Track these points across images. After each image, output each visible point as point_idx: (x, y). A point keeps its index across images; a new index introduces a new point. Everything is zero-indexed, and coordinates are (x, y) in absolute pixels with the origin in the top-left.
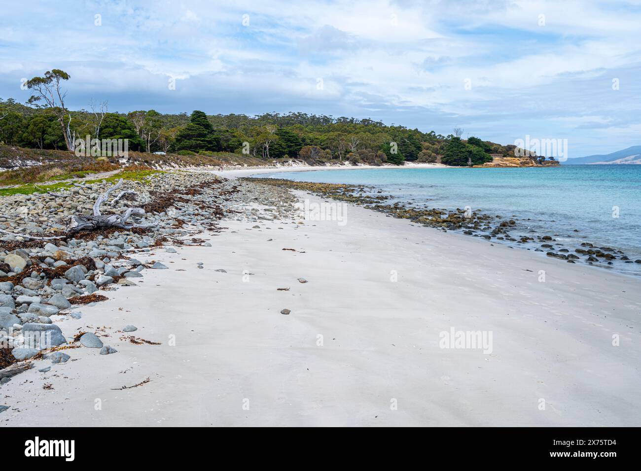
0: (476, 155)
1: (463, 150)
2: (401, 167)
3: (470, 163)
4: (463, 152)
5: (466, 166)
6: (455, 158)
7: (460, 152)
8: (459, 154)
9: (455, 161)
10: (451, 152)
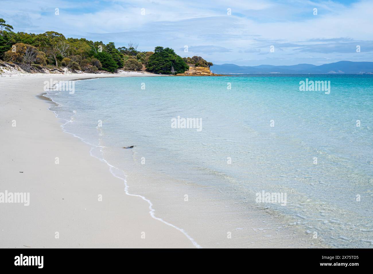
0: (179, 64)
1: (167, 59)
2: (114, 75)
3: (173, 71)
4: (167, 61)
5: (170, 74)
6: (161, 66)
7: (165, 61)
8: (165, 63)
9: (161, 69)
10: (157, 60)
